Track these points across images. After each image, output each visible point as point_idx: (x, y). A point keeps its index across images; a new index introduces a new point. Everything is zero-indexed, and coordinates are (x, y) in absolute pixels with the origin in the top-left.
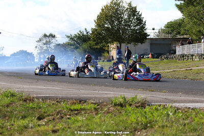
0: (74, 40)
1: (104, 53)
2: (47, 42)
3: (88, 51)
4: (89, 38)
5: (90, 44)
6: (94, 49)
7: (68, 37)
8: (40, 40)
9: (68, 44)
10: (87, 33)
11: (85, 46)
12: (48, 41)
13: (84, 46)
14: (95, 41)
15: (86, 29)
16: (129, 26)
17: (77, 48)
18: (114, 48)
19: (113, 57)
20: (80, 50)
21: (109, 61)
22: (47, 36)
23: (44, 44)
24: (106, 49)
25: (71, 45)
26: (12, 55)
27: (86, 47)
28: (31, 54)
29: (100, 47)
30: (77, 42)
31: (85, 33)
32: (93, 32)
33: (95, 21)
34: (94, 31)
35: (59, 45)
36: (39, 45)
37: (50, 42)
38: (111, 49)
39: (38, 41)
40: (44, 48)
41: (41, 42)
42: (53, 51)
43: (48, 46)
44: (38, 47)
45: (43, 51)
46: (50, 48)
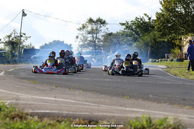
0: (132, 29)
1: (174, 48)
2: (92, 29)
3: (150, 44)
4: (153, 27)
5: (154, 35)
6: (160, 43)
7: (123, 24)
8: (84, 27)
9: (123, 34)
10: (150, 19)
12: (94, 28)
13: (146, 37)
14: (160, 31)
17: (135, 40)
20: (140, 43)
21: (181, 60)
22: (94, 22)
23: (89, 33)
24: (177, 43)
25: (127, 35)
26: (42, 47)
27: (149, 40)
29: (168, 40)
30: (135, 31)
31: (147, 20)
32: (158, 18)
33: (161, 3)
34: (159, 16)
35: (111, 34)
36: (82, 35)
37: (97, 29)
38: (185, 43)
39: (81, 28)
40: (89, 39)
41: (84, 30)
42: (102, 43)
43: (95, 36)
44: (80, 37)
45: (86, 42)
46: (98, 38)
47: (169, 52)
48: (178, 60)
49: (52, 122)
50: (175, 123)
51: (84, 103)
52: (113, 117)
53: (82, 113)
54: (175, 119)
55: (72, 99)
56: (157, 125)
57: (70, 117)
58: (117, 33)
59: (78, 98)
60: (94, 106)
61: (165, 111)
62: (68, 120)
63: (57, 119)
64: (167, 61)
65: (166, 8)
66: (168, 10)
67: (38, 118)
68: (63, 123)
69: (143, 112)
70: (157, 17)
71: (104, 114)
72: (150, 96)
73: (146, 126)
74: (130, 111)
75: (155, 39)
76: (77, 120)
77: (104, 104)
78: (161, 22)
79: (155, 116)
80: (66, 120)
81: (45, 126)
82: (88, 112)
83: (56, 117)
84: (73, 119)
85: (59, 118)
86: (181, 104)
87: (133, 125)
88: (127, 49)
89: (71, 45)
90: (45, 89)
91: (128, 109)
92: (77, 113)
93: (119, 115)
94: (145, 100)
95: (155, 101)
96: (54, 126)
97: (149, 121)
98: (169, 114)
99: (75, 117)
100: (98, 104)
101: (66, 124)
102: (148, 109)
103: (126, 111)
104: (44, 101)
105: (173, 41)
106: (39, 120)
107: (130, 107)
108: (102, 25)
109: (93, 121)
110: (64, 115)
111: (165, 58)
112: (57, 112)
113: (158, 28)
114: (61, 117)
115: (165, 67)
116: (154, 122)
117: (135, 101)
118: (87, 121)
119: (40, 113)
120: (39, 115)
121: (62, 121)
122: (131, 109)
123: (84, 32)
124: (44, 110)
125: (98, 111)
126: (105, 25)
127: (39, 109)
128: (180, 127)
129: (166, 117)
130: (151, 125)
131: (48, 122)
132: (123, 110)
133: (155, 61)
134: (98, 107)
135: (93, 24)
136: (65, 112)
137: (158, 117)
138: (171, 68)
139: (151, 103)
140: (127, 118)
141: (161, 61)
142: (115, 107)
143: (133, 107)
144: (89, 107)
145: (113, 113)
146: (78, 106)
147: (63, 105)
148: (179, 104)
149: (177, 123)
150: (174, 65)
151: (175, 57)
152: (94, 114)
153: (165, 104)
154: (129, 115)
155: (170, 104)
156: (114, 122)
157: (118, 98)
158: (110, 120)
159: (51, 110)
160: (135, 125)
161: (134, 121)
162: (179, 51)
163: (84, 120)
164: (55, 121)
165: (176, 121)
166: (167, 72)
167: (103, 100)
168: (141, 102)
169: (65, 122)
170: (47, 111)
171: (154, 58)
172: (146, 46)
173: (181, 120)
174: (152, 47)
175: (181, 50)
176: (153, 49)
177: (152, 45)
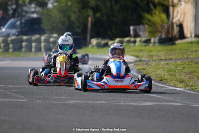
47: (139, 21)
48: (162, 42)
64: (135, 42)
111: (128, 35)
133: (106, 45)
151: (153, 33)
162: (164, 16)
171: (103, 37)
172: (83, 8)
174: (96, 9)
175: (168, 15)
176: (98, 15)
177: (97, 6)
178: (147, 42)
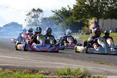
1: (84, 27)
2: (35, 15)
3: (70, 24)
4: (71, 14)
5: (72, 19)
6: (76, 23)
7: (53, 12)
8: (29, 14)
9: (53, 18)
10: (70, 9)
11: (68, 20)
14: (76, 16)
15: (68, 6)
16: (107, 4)
17: (60, 21)
18: (92, 23)
19: (91, 30)
20: (64, 24)
21: (88, 34)
22: (36, 11)
23: (33, 17)
24: (86, 23)
26: (4, 26)
28: (21, 26)
29: (80, 21)
30: (60, 16)
31: (68, 9)
34: (75, 7)
36: (28, 18)
37: (37, 15)
38: (90, 23)
39: (28, 14)
40: (32, 21)
41: (30, 15)
42: (41, 23)
43: (36, 19)
44: (28, 20)
45: (31, 23)
46: (38, 21)
47: (81, 29)
48: (86, 34)
49: (10, 71)
50: (84, 72)
51: (30, 60)
52: (47, 68)
53: (28, 66)
54: (84, 69)
55: (22, 58)
56: (73, 73)
57: (21, 68)
58: (50, 17)
59: (26, 57)
60: (36, 62)
61: (78, 64)
62: (20, 70)
63: (14, 70)
64: (80, 34)
65: (79, 2)
66: (81, 3)
67: (2, 69)
68: (17, 72)
69: (65, 65)
70: (74, 8)
71: (42, 66)
72: (70, 55)
73: (67, 73)
74: (57, 64)
75: (72, 21)
76: (26, 70)
77: (41, 60)
78: (76, 10)
79: (72, 68)
80: (19, 70)
81: (6, 74)
82: (32, 65)
83: (13, 68)
84: (23, 69)
85: (14, 69)
86: (88, 60)
87: (59, 73)
88: (56, 27)
89: (22, 25)
90: (6, 51)
91: (56, 63)
92: (25, 66)
93: (51, 67)
94: (67, 58)
95: (73, 59)
96: (11, 74)
97: (69, 70)
98: (81, 66)
99: (24, 68)
100: (38, 60)
101: (19, 72)
102: (68, 64)
103: (55, 64)
104: (5, 58)
105: (83, 22)
106: (3, 70)
107: (57, 62)
108: (40, 13)
109: (35, 71)
110: (18, 67)
111: (78, 32)
112: (13, 65)
113: (74, 14)
114: (16, 69)
115: (78, 38)
116: (72, 71)
117: (60, 58)
118: (31, 71)
119: (3, 66)
120: (2, 67)
121: (16, 71)
122: (58, 63)
123: (30, 17)
124: (6, 64)
125: (38, 64)
126: (42, 13)
127: (2, 64)
128: (88, 74)
129: (79, 68)
130: (70, 73)
131: (8, 72)
132: (53, 64)
134: (38, 62)
135: (35, 12)
136: (18, 65)
137: (74, 68)
138: (82, 39)
139: (70, 59)
140: (55, 68)
141: (76, 34)
142: (48, 62)
143: (59, 62)
144: (33, 62)
145: (47, 66)
146: (26, 62)
147: (17, 61)
148: (87, 60)
149: (85, 71)
150: (84, 36)
151: (84, 32)
152: (36, 66)
153: (78, 60)
154: (57, 67)
155: (81, 60)
156: (48, 71)
157: (50, 57)
158: (45, 70)
159: (10, 64)
160: (60, 73)
161: (60, 70)
162: (87, 28)
163: (29, 70)
164: (12, 71)
165: (85, 70)
166: (80, 41)
167: (41, 58)
168: (64, 59)
169: (18, 72)
170: (8, 65)
173: (88, 70)
174: (71, 26)
175: (88, 28)
176: (71, 27)
177: (71, 25)
178: (83, 34)
